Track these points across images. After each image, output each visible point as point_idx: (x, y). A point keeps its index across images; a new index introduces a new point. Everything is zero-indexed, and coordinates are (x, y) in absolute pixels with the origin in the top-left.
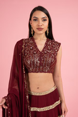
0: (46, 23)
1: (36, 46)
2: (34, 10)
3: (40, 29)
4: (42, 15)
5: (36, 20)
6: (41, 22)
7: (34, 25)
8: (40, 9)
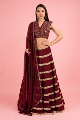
0: (44, 13)
1: (38, 25)
2: (38, 7)
3: (41, 16)
4: (42, 9)
5: (39, 12)
6: (42, 13)
7: (38, 14)
8: (41, 6)
